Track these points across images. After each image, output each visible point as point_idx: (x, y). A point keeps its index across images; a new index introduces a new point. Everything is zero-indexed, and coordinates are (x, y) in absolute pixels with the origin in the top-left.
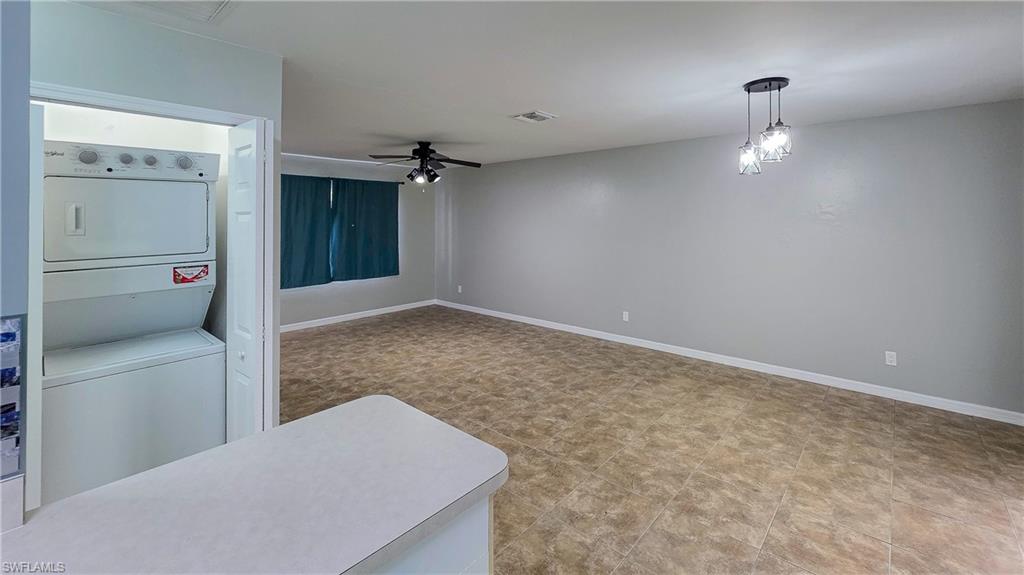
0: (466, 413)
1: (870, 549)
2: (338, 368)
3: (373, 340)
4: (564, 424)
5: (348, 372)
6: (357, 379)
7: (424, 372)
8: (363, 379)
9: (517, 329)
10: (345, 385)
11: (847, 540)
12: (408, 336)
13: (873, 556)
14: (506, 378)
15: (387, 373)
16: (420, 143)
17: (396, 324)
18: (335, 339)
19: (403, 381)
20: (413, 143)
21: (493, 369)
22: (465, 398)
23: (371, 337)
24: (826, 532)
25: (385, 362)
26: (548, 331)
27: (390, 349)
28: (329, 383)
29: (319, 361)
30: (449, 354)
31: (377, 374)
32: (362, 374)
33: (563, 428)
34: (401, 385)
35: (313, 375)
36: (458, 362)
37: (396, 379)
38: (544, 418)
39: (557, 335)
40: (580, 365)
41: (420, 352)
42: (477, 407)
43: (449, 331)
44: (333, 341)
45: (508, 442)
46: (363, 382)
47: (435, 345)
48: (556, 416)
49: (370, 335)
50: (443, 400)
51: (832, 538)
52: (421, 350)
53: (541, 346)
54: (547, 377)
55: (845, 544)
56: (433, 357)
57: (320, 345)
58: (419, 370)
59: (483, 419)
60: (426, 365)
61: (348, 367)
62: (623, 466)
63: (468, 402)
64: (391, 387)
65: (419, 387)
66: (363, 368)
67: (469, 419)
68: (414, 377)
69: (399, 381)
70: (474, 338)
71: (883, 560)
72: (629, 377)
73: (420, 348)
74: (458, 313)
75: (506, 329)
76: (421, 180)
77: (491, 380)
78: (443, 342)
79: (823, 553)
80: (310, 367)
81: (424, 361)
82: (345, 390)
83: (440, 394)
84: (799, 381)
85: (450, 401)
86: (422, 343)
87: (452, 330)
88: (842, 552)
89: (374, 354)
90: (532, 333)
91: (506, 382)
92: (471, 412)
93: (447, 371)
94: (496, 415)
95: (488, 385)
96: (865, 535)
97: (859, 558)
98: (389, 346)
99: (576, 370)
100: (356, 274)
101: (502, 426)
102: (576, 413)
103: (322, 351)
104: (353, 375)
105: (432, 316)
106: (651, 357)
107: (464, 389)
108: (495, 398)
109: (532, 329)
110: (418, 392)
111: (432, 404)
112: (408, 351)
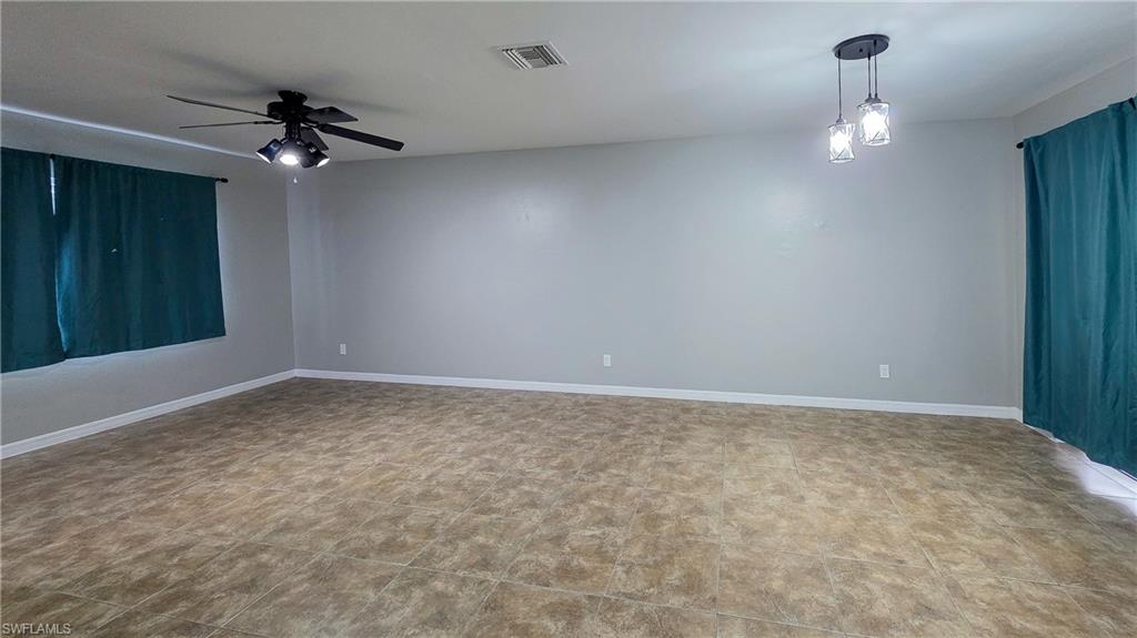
0: (447, 563)
2: (110, 537)
3: (188, 459)
4: (618, 535)
5: (142, 540)
6: (172, 552)
7: (325, 500)
8: (186, 547)
9: (453, 397)
10: (141, 572)
12: (264, 437)
14: (480, 477)
15: (244, 519)
16: (283, 93)
17: (229, 419)
18: (89, 470)
19: (287, 528)
20: (268, 91)
21: (451, 466)
22: (430, 531)
23: (181, 454)
25: (229, 497)
26: (502, 393)
27: (234, 468)
28: (91, 578)
29: (49, 533)
30: (361, 456)
31: (221, 528)
32: (181, 537)
33: (620, 541)
34: (285, 539)
35: (38, 571)
36: (382, 468)
37: (271, 527)
38: (582, 533)
39: (517, 397)
40: (574, 434)
41: (300, 464)
42: (463, 545)
43: (341, 417)
44: (81, 477)
45: (555, 599)
46: (190, 554)
47: (326, 445)
48: (597, 524)
49: (177, 449)
50: (389, 547)
52: (303, 459)
53: (505, 417)
54: (543, 460)
56: (334, 468)
57: (50, 490)
58: (313, 497)
59: (485, 564)
60: (323, 485)
61: (137, 527)
62: (743, 582)
63: (441, 539)
64: (264, 549)
65: (328, 533)
66: (180, 523)
67: (461, 574)
68: (310, 514)
69: (278, 531)
70: (392, 421)
72: (646, 439)
73: (300, 457)
74: (344, 385)
75: (438, 401)
76: (290, 159)
77: (458, 486)
78: (340, 437)
80: (25, 550)
81: (317, 478)
82: (143, 586)
83: (379, 536)
84: (809, 408)
85: (403, 546)
86: (299, 445)
87: (347, 414)
89: (203, 486)
90: (481, 400)
91: (485, 484)
92: (456, 558)
93: (370, 489)
94: (503, 550)
95: (459, 498)
98: (230, 463)
99: (575, 443)
100: (128, 342)
101: (525, 570)
102: (620, 510)
103: (52, 505)
104: (158, 543)
105: (299, 395)
106: (650, 407)
107: (420, 515)
108: (484, 518)
109: (477, 393)
110: (330, 544)
111: (372, 561)
112: (275, 466)
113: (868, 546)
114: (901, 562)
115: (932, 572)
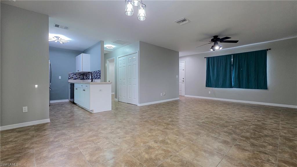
1: (84, 146)
11: (90, 144)
13: (82, 145)
24: (96, 142)
51: (93, 142)
55: (90, 143)
71: (80, 146)
79: (91, 138)
88: (89, 141)
96: (88, 148)
97: (84, 143)
113: (128, 138)
114: (120, 138)
115: (112, 139)
